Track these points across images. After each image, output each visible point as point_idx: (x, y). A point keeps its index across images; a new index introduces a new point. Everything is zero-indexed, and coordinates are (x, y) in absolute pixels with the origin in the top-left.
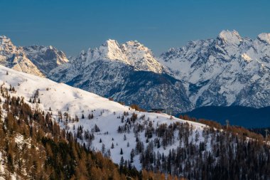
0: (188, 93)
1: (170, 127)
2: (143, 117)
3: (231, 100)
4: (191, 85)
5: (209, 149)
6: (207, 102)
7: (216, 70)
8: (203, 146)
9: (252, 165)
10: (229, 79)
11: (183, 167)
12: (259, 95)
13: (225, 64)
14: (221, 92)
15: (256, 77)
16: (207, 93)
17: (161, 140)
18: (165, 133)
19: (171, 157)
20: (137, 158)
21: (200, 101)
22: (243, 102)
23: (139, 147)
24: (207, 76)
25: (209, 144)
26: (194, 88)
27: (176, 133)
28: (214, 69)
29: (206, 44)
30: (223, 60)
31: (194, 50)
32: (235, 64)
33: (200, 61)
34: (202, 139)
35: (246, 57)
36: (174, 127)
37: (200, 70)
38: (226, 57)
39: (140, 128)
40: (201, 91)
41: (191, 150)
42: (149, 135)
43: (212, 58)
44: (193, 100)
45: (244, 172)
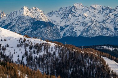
0: (59, 30)
1: (40, 45)
2: (28, 40)
3: (78, 34)
4: (61, 27)
5: (57, 54)
6: (68, 35)
7: (72, 20)
8: (54, 53)
9: (75, 61)
10: (78, 24)
11: (45, 62)
12: (91, 32)
13: (76, 18)
14: (74, 30)
15: (90, 24)
16: (68, 31)
17: (36, 50)
18: (38, 47)
19: (40, 58)
20: (25, 58)
21: (65, 34)
22: (84, 35)
23: (26, 54)
24: (68, 23)
25: (57, 53)
26: (62, 29)
27: (43, 48)
28: (71, 20)
29: (68, 9)
30: (75, 16)
31: (62, 12)
32: (80, 18)
33: (65, 16)
34: (54, 50)
35: (86, 15)
36: (42, 45)
37: (65, 20)
38: (77, 15)
39: (27, 45)
40: (65, 30)
41: (49, 55)
42: (31, 48)
43: (70, 15)
44: (62, 34)
45: (72, 65)
